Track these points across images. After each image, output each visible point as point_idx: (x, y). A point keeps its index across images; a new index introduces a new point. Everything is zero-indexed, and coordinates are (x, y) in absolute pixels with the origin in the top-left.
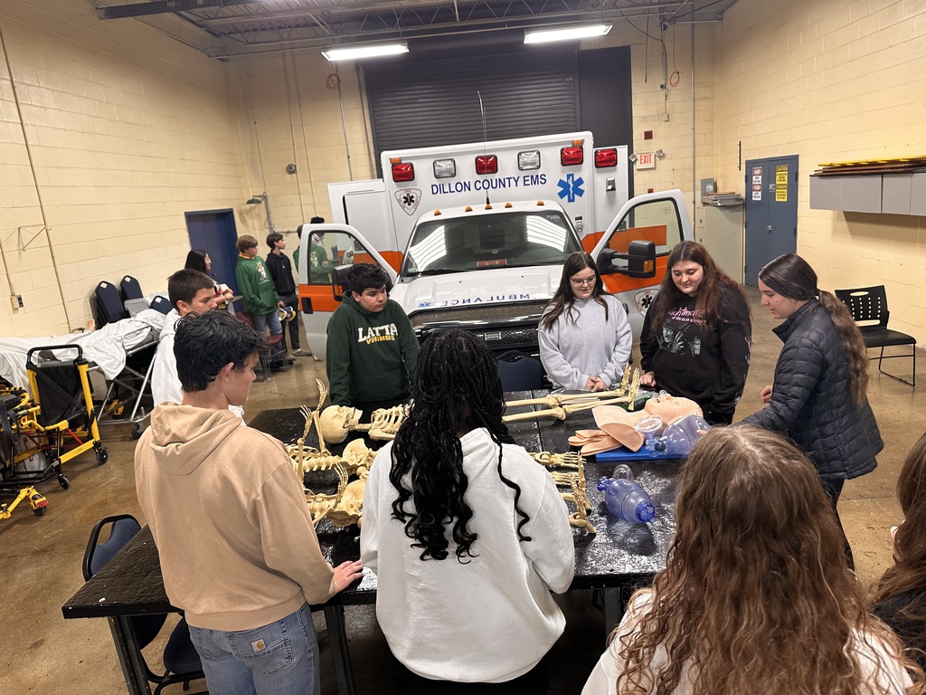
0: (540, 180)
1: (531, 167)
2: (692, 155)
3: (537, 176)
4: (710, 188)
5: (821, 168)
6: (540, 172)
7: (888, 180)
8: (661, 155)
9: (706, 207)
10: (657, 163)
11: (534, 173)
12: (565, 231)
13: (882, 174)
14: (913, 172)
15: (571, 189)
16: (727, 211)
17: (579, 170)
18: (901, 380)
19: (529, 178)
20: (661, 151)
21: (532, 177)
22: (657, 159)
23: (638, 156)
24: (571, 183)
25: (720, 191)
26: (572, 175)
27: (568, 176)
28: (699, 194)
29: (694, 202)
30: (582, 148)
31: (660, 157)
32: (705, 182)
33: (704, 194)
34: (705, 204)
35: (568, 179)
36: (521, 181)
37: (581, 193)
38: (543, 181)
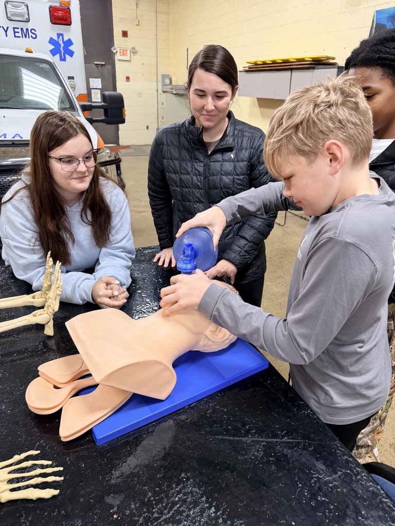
0: (30, 34)
1: (20, 19)
2: (155, 55)
3: (27, 29)
4: (167, 81)
5: (248, 65)
6: (30, 26)
7: (296, 74)
8: (134, 52)
9: (165, 94)
10: (132, 57)
11: (24, 26)
12: (59, 88)
13: (291, 69)
14: (314, 68)
15: (62, 49)
16: (180, 98)
17: (68, 31)
18: (302, 217)
19: (19, 30)
20: (134, 48)
21: (22, 29)
22: (132, 54)
23: (118, 49)
24: (61, 42)
25: (174, 83)
26: (62, 35)
27: (59, 35)
28: (160, 84)
29: (157, 91)
30: (69, 9)
31: (133, 53)
32: (165, 76)
33: (164, 85)
34: (164, 92)
35: (58, 38)
36: (10, 32)
37: (71, 54)
38: (34, 36)
